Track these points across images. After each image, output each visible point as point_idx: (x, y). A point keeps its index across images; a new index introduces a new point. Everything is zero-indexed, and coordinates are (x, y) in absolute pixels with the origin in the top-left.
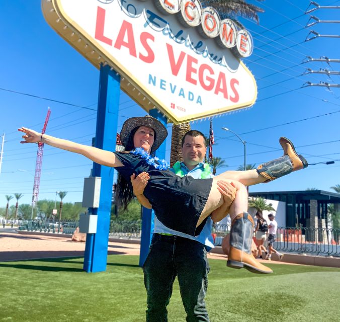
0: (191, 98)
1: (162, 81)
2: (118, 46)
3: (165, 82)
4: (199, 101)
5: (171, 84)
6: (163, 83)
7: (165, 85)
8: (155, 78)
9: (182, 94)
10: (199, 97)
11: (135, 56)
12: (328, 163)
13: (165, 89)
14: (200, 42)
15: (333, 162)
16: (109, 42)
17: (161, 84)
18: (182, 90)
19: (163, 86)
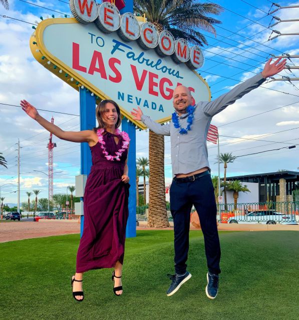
0: (154, 107)
1: (129, 96)
2: (91, 72)
3: (132, 96)
4: (161, 109)
5: (136, 98)
6: (130, 97)
7: (132, 99)
8: (123, 94)
9: (146, 104)
10: (161, 106)
11: (106, 78)
12: (290, 148)
13: (132, 102)
14: (159, 60)
15: (294, 147)
16: (84, 69)
17: (129, 99)
18: (146, 101)
19: (130, 100)
